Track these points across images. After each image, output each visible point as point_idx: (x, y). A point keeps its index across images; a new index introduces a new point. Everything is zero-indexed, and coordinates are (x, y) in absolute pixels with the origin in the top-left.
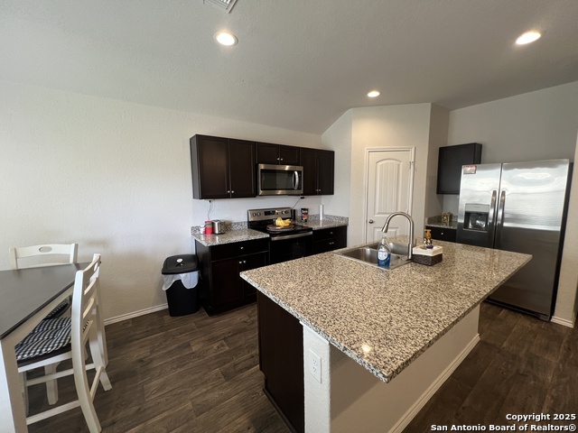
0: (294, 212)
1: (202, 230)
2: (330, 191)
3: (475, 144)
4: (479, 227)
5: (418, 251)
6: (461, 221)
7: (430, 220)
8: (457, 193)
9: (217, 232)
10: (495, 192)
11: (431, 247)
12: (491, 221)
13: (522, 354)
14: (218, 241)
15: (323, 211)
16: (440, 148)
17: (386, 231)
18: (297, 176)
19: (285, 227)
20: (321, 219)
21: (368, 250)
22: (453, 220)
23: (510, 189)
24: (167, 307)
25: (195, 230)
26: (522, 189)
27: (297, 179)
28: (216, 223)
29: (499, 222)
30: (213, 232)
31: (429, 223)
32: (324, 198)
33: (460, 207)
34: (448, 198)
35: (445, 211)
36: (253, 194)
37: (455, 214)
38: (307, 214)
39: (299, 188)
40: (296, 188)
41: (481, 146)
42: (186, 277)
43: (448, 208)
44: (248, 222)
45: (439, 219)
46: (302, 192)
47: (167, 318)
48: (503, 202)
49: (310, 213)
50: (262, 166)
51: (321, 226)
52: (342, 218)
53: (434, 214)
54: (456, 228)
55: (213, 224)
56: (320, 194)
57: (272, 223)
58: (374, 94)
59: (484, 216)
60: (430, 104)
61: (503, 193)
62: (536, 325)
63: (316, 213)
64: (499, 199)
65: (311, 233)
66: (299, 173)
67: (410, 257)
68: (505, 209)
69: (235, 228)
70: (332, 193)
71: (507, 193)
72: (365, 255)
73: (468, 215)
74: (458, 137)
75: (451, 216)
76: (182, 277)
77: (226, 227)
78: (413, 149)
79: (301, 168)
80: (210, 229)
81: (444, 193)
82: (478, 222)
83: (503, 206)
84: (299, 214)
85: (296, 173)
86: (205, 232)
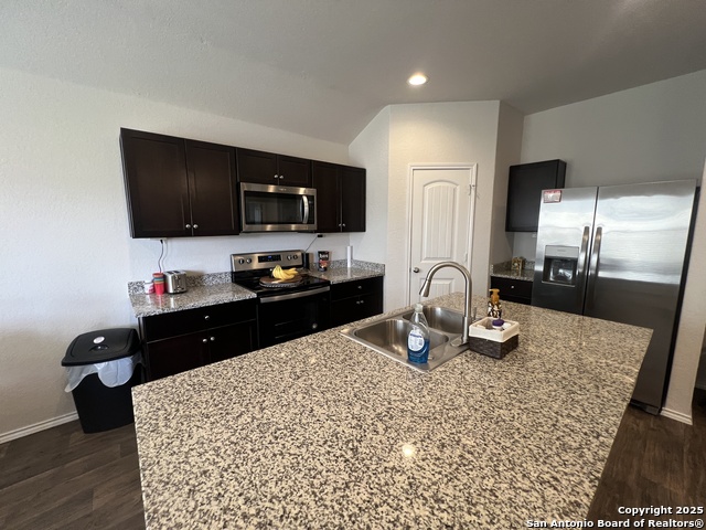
0: (306, 256)
1: (148, 288)
2: (359, 226)
3: (558, 161)
4: (564, 278)
5: (478, 331)
6: (540, 268)
7: (497, 268)
8: (534, 229)
9: (171, 291)
10: (587, 229)
11: (500, 323)
12: (581, 270)
13: (632, 479)
14: (173, 305)
15: (352, 254)
16: (511, 167)
17: (426, 295)
18: (306, 204)
19: (287, 281)
20: (349, 266)
21: (400, 322)
22: (527, 267)
23: (609, 226)
24: (76, 417)
25: (135, 287)
26: (625, 225)
27: (306, 209)
28: (170, 277)
29: (593, 272)
30: (166, 290)
31: (495, 272)
32: (353, 237)
33: (538, 249)
34: (522, 238)
35: (516, 256)
36: (233, 230)
37: (528, 259)
38: (327, 259)
39: (310, 221)
40: (305, 221)
41: (565, 164)
42: (107, 368)
43: (521, 250)
44: (232, 272)
45: (508, 267)
46: (314, 227)
47: (79, 435)
48: (599, 243)
49: (333, 258)
50: (244, 187)
51: (349, 277)
52: (377, 266)
53: (501, 260)
54: (531, 279)
55: (165, 277)
56: (346, 230)
57: (267, 273)
58: (418, 80)
59: (571, 263)
60: (498, 102)
61: (599, 231)
62: (642, 424)
63: (341, 258)
64: (593, 239)
65: (328, 288)
66: (310, 198)
67: (465, 341)
68: (601, 253)
69: (208, 282)
70: (364, 230)
71: (603, 231)
72: (396, 330)
73: (549, 261)
74: (535, 151)
75: (524, 262)
76: (99, 368)
77: (189, 282)
78: (474, 168)
79: (313, 192)
80: (160, 286)
81: (514, 230)
82: (561, 271)
83: (598, 249)
84: (315, 260)
85: (305, 199)
86: (154, 291)
